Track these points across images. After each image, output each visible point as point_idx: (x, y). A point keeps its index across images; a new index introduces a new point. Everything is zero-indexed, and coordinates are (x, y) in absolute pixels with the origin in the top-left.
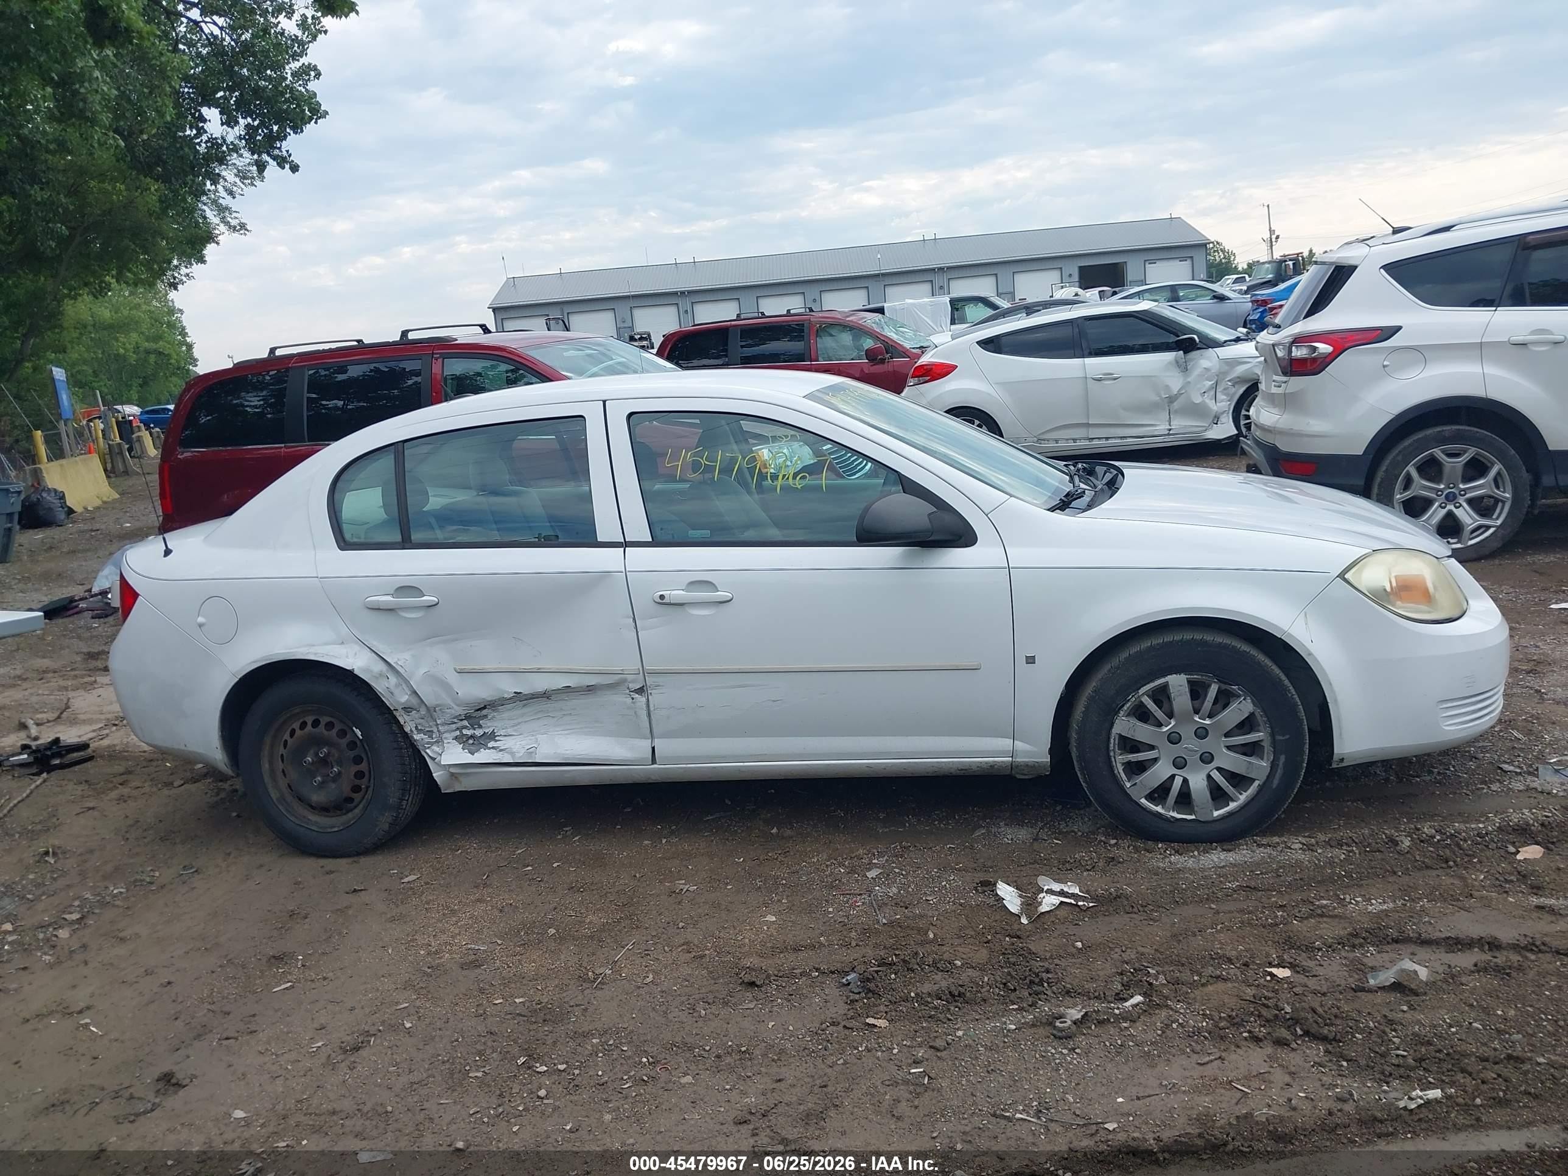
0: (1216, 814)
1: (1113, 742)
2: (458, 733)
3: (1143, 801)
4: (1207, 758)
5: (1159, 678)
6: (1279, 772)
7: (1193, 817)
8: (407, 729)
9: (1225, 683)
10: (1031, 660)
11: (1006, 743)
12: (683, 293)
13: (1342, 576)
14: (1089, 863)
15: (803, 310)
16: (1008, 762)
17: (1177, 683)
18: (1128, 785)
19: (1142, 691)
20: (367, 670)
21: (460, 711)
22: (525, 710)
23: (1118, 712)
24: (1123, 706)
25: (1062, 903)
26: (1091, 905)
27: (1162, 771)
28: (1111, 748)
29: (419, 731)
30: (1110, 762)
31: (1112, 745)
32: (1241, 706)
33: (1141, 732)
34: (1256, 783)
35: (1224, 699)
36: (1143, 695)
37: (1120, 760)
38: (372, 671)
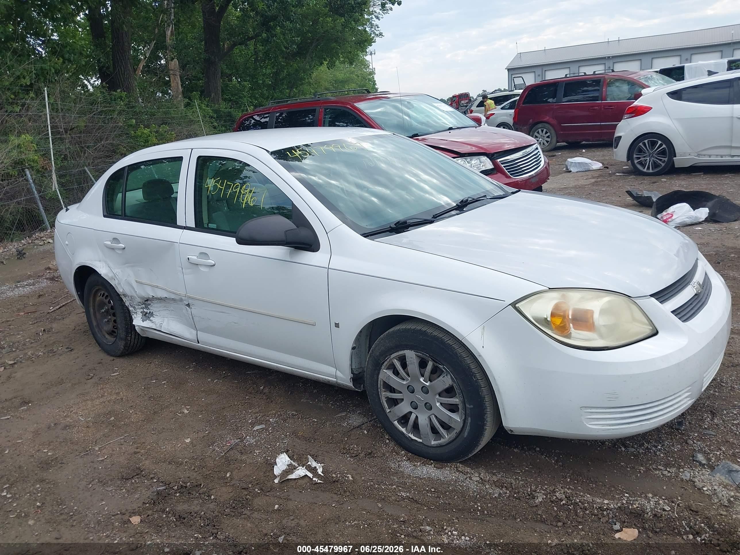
0: (433, 443)
1: (380, 384)
2: (142, 310)
3: (396, 423)
4: (429, 407)
5: (401, 350)
6: (468, 428)
7: (421, 441)
8: (127, 305)
9: (436, 362)
10: (337, 325)
11: (332, 370)
12: (609, 57)
13: (514, 305)
14: (355, 452)
15: (603, 72)
16: (334, 381)
17: (411, 355)
18: (388, 411)
19: (393, 356)
20: (106, 275)
21: (139, 300)
22: (161, 305)
23: (381, 366)
24: (384, 362)
25: (306, 476)
26: (319, 481)
27: (404, 408)
28: (379, 387)
29: (131, 306)
30: (379, 395)
31: (379, 385)
32: (444, 379)
33: (394, 380)
34: (455, 431)
35: (436, 372)
36: (394, 359)
37: (384, 395)
38: (108, 276)
